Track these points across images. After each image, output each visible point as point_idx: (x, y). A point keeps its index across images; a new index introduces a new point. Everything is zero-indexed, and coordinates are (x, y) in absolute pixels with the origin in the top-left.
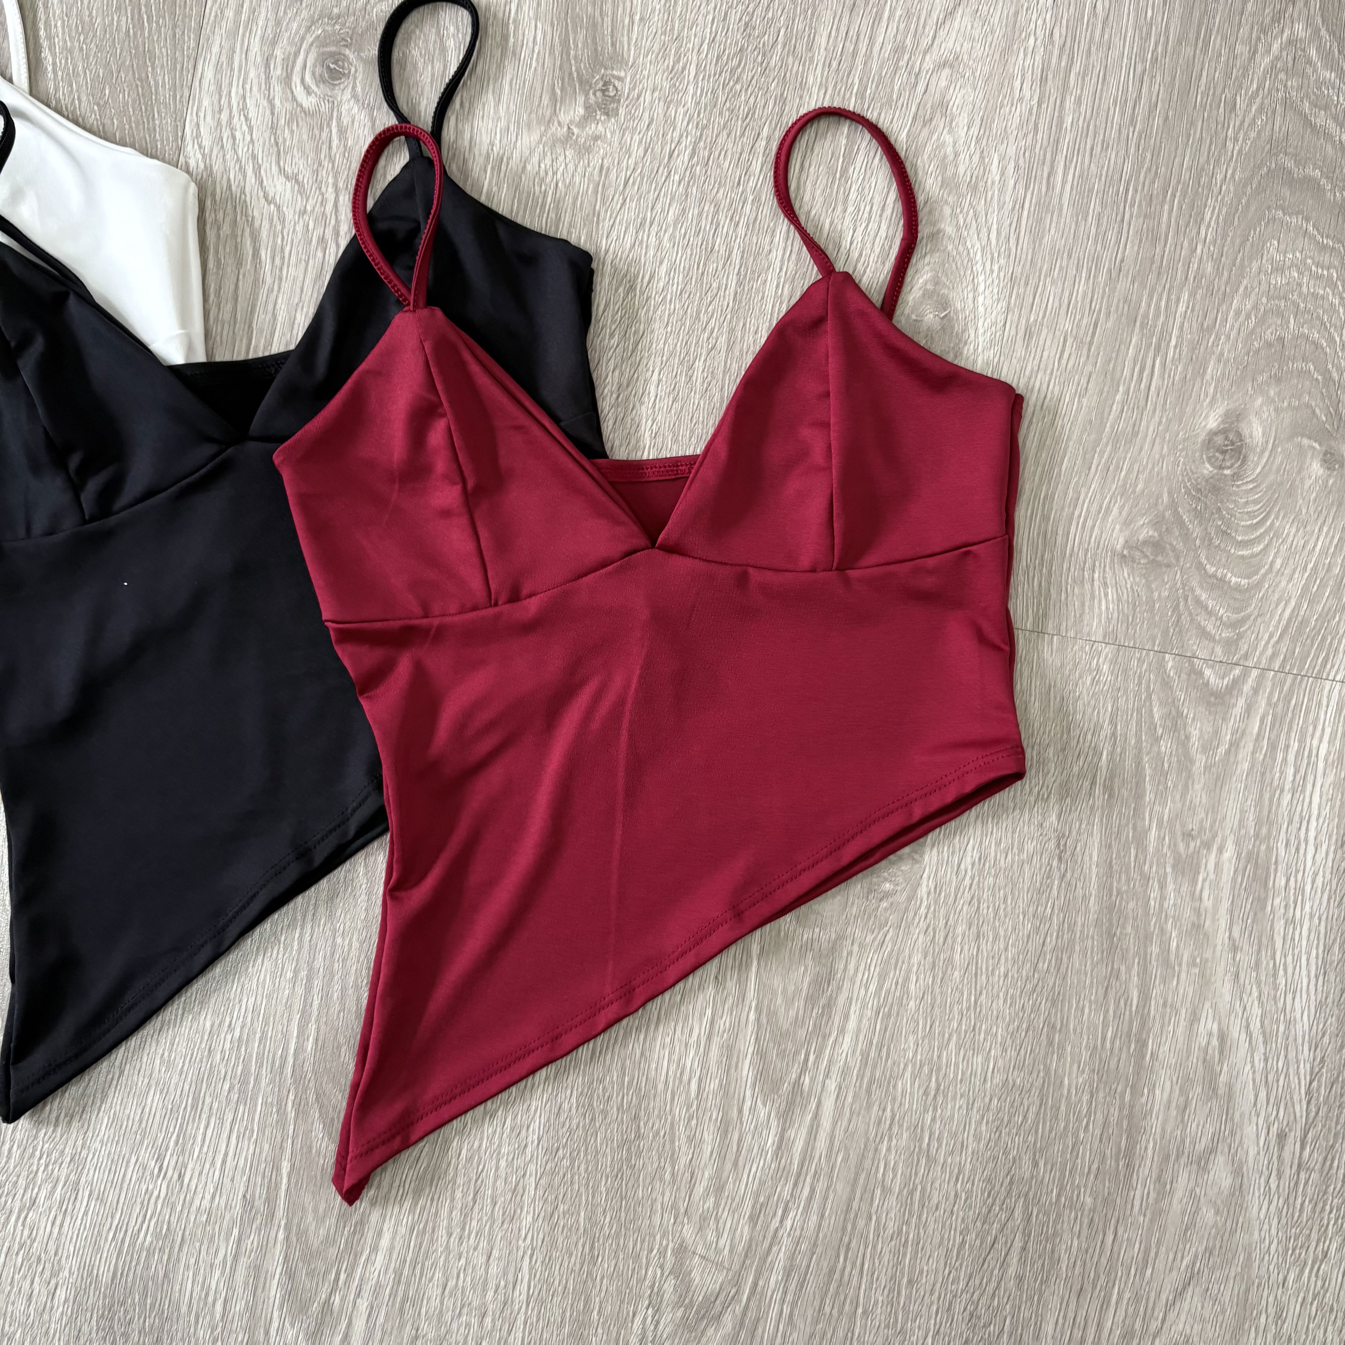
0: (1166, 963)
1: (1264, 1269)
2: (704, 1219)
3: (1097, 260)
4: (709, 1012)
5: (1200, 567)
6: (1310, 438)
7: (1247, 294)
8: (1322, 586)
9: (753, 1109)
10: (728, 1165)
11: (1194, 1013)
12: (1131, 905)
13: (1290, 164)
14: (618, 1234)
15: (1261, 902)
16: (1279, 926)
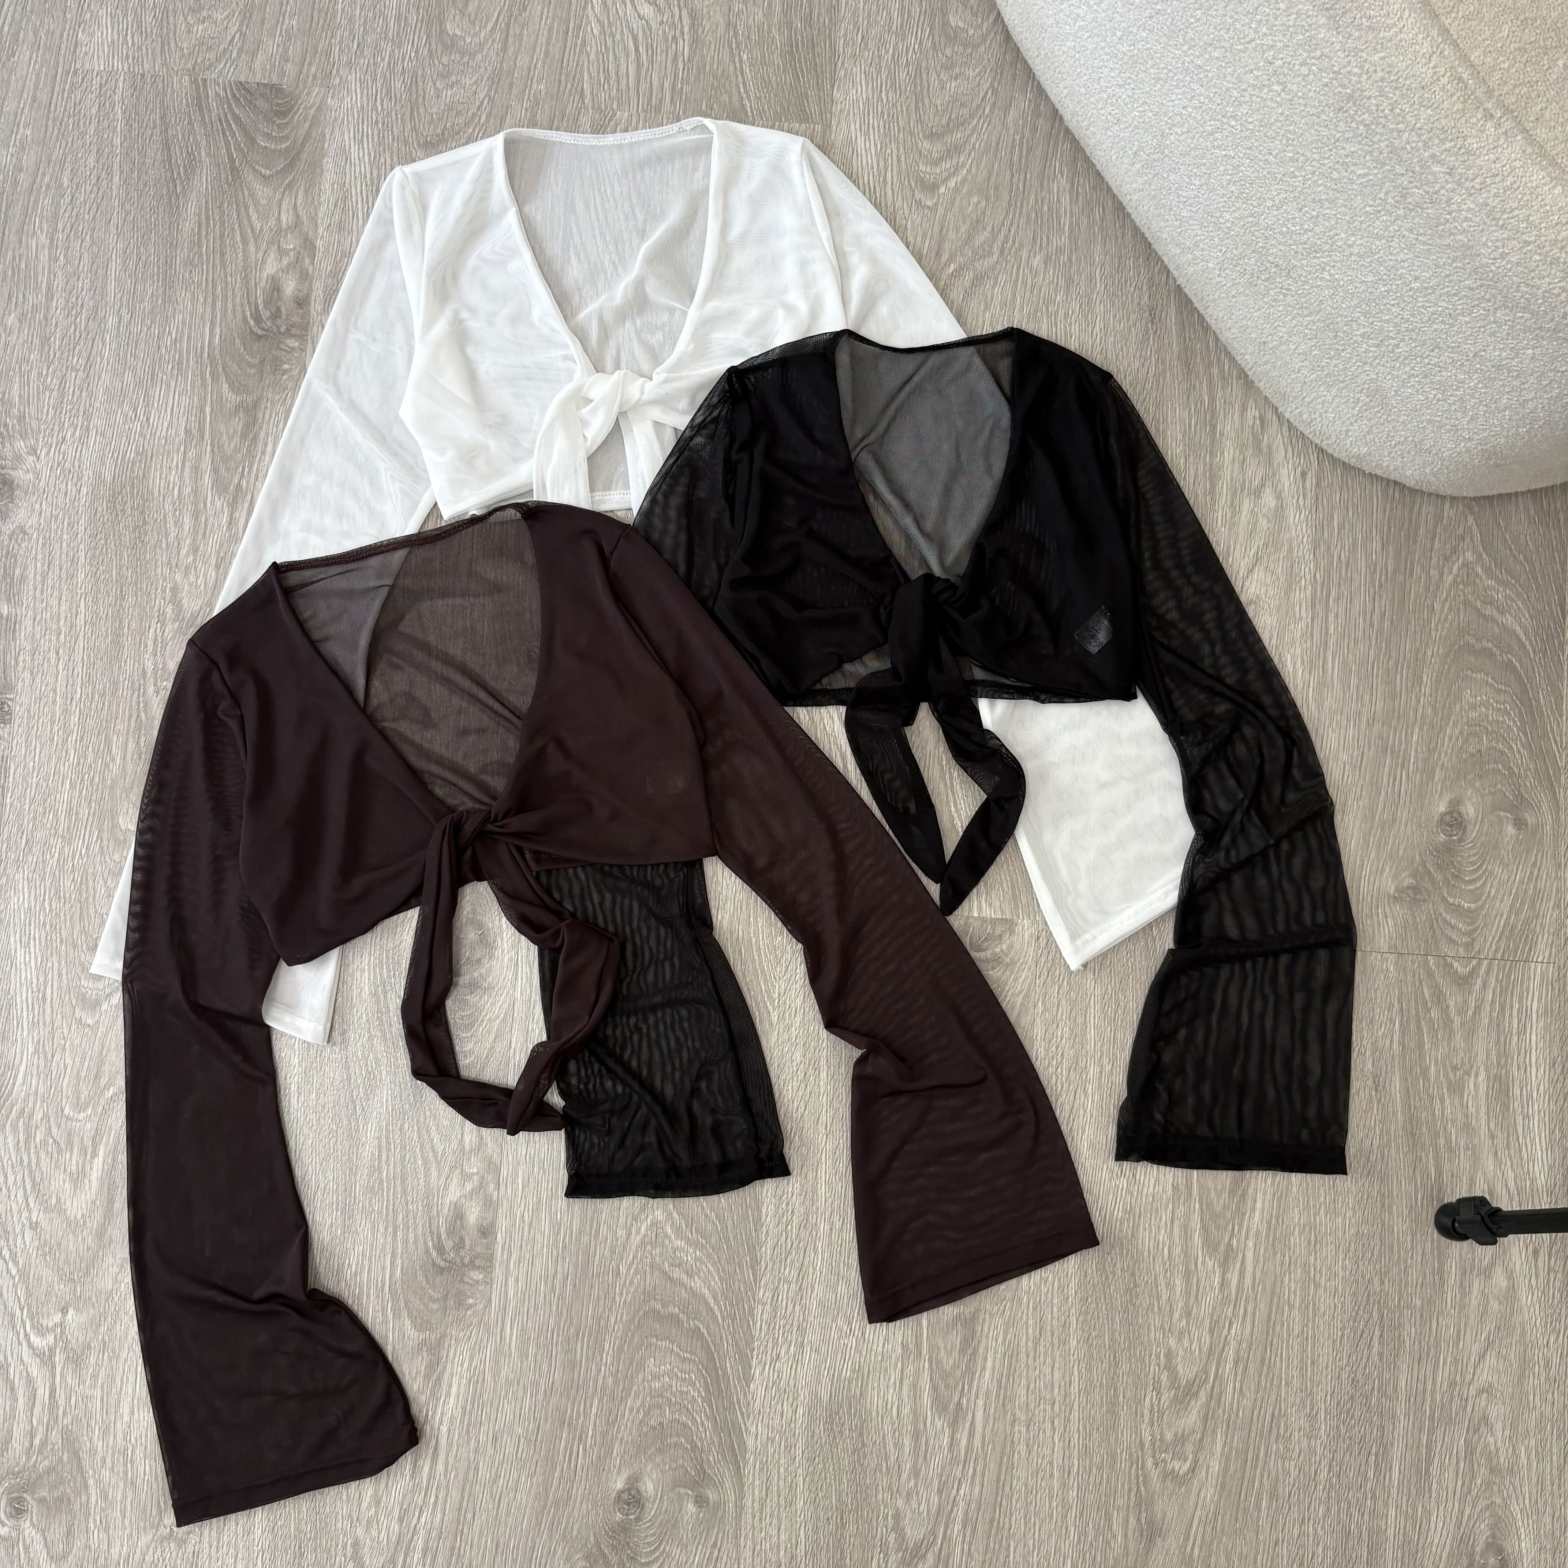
0: (1450, 1149)
1: (1534, 1337)
2: (1181, 1334)
3: (1359, 714)
4: (1170, 1206)
5: (1444, 899)
6: (1504, 811)
7: (1455, 725)
8: (1522, 904)
9: (1203, 1263)
10: (1192, 1299)
11: (1471, 1180)
12: (1424, 1115)
13: (1472, 641)
14: (1129, 1347)
15: (1506, 1107)
16: (1519, 1120)
